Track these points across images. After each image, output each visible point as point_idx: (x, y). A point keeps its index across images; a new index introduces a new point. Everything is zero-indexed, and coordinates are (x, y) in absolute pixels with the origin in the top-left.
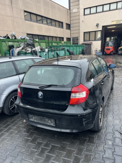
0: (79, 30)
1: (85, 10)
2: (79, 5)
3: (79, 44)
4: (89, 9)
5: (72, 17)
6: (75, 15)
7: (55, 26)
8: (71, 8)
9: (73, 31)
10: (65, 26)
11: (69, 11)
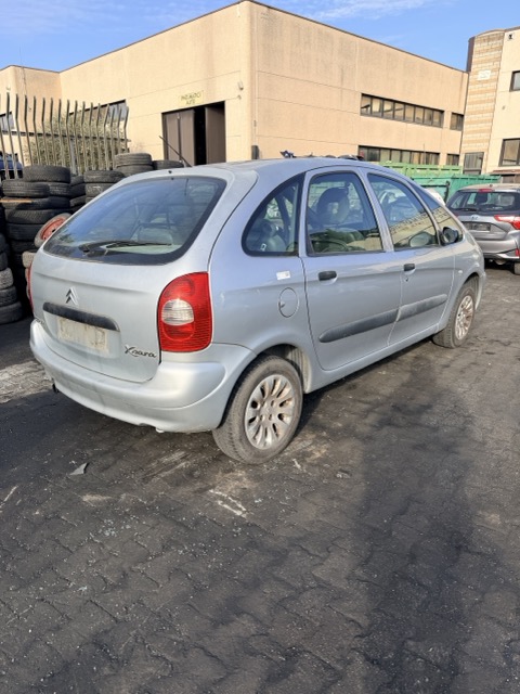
0: (490, 131)
1: (516, 75)
2: (499, 59)
3: (483, 173)
5: (474, 93)
6: (484, 89)
7: (423, 123)
8: (473, 67)
9: (469, 133)
10: (447, 118)
11: (465, 75)
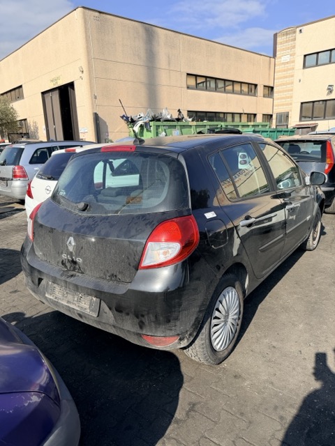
0: (291, 97)
2: (294, 47)
3: (289, 126)
4: (315, 55)
6: (286, 68)
11: (272, 59)
